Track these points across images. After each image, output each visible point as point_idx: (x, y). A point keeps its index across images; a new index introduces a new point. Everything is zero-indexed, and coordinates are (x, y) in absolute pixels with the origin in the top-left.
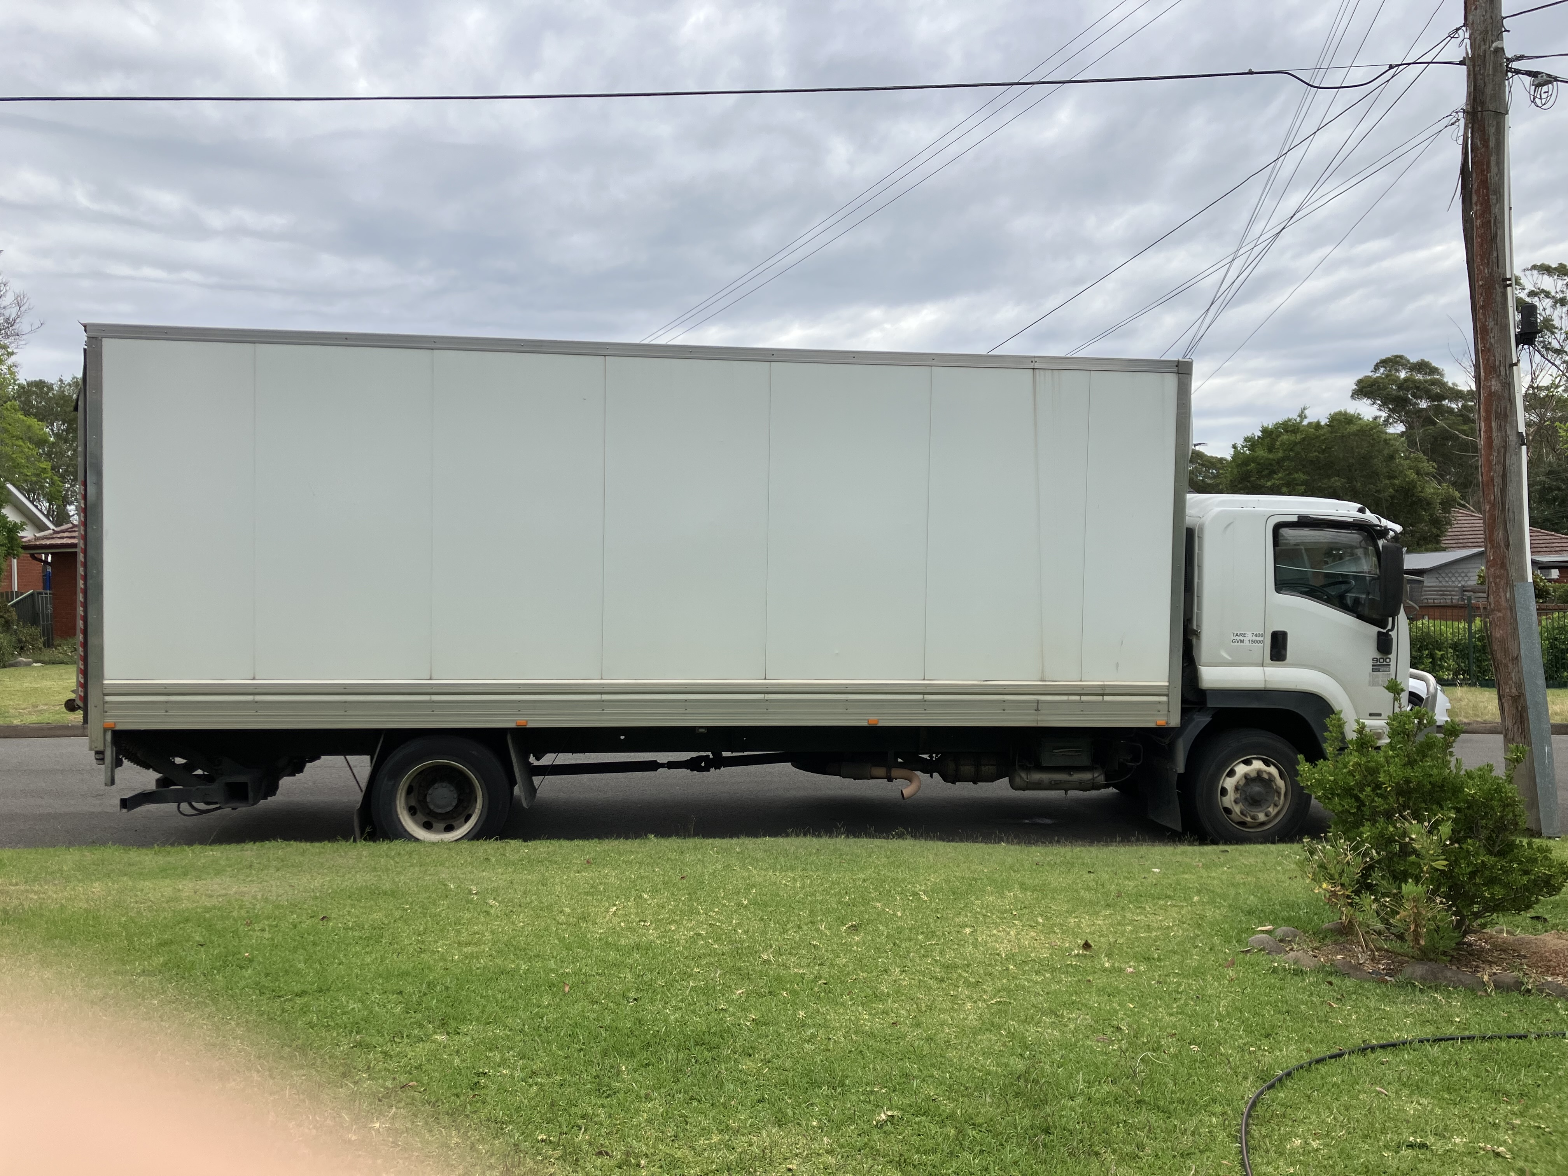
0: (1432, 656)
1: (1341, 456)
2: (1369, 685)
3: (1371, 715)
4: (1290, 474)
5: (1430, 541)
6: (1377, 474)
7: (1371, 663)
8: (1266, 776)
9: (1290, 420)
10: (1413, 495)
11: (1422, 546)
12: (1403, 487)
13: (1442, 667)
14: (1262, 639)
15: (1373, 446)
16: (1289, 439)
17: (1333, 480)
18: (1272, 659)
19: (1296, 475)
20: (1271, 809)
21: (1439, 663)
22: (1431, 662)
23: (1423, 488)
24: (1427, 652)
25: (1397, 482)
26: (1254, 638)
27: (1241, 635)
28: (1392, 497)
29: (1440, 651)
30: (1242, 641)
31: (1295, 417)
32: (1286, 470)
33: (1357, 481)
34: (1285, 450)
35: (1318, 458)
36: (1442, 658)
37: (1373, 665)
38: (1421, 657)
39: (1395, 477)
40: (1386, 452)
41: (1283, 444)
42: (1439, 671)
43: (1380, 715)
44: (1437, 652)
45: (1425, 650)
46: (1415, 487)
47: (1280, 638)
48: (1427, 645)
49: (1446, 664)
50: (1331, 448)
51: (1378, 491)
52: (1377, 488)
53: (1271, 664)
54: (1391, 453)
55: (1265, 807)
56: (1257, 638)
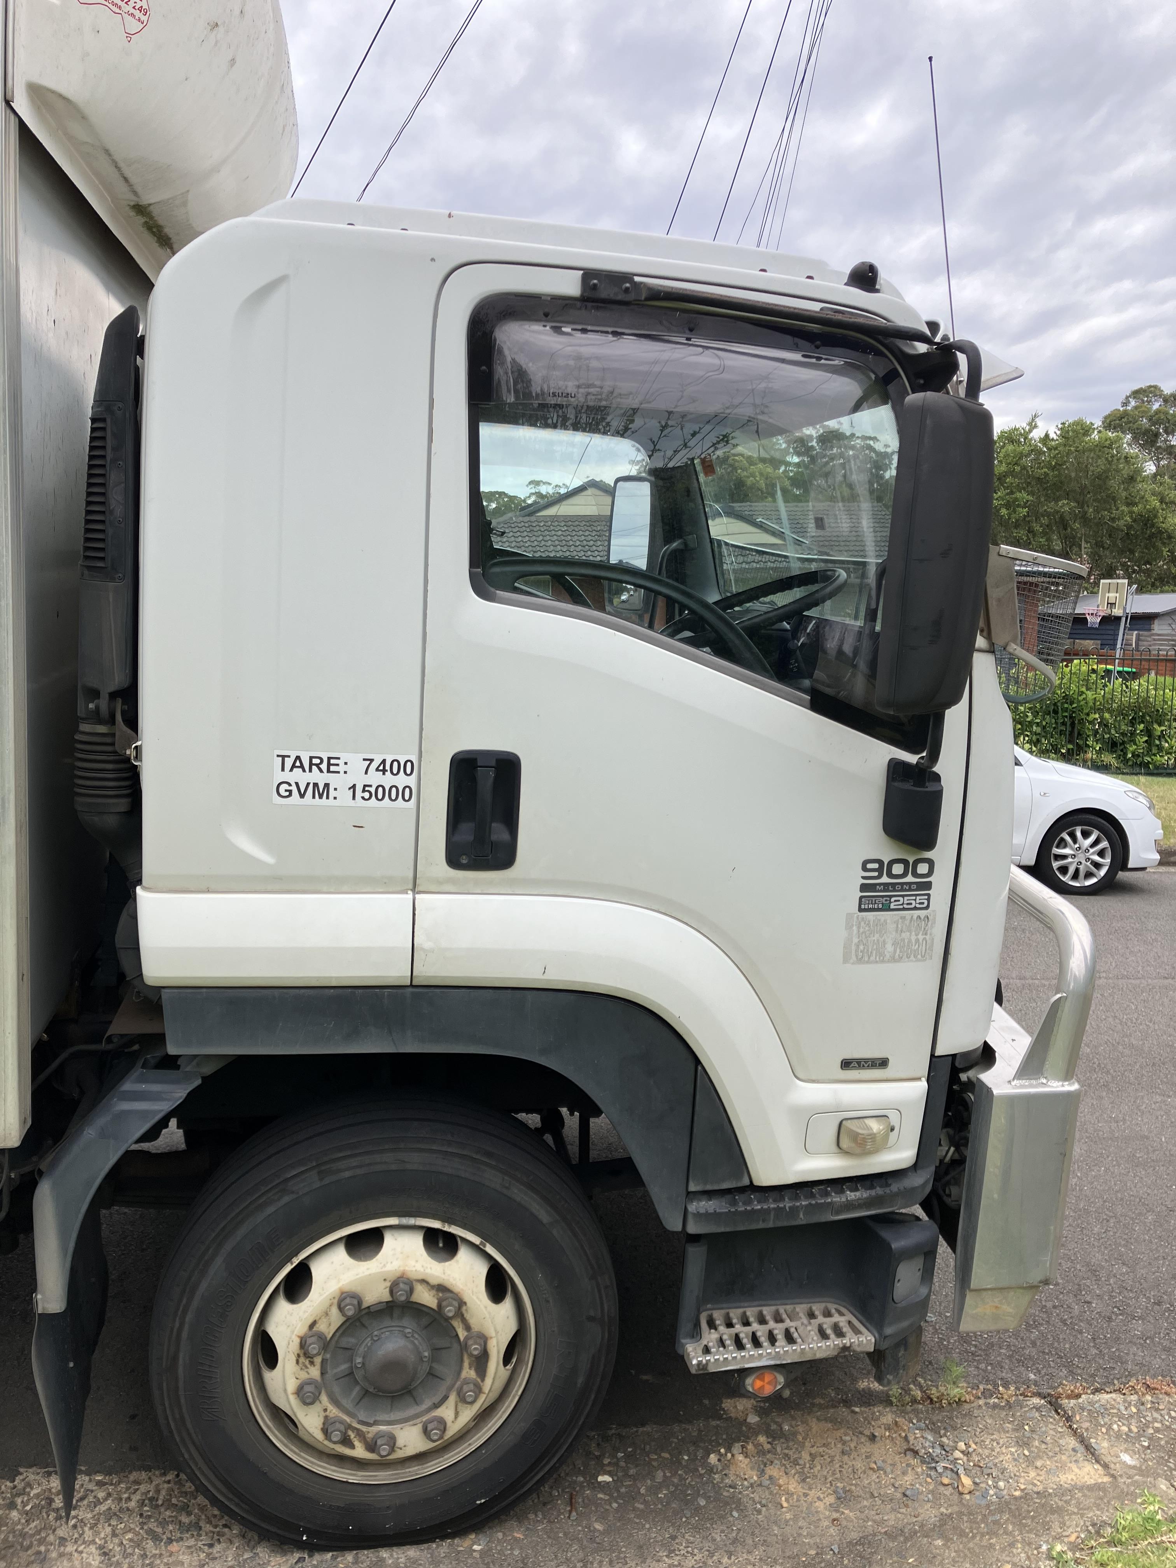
0: (1149, 732)
1: (1073, 475)
2: (846, 960)
3: (846, 1064)
4: (1012, 493)
5: (1168, 582)
6: (1114, 499)
7: (857, 877)
8: (426, 1298)
9: (1016, 429)
10: (1153, 525)
11: (1157, 588)
12: (1141, 516)
13: (1160, 748)
14: (411, 781)
15: (1110, 463)
16: (1015, 450)
17: (1060, 503)
18: (454, 859)
19: (1018, 495)
20: (446, 1412)
21: (1157, 742)
22: (1146, 742)
23: (1165, 518)
24: (1142, 725)
25: (1135, 509)
26: (375, 778)
27: (314, 763)
28: (1130, 527)
29: (1160, 725)
30: (322, 791)
31: (1024, 425)
32: (1007, 488)
33: (1088, 506)
34: (1010, 464)
35: (1046, 474)
36: (1162, 736)
37: (864, 888)
38: (1133, 734)
39: (1136, 504)
40: (1125, 473)
41: (1007, 455)
42: (1155, 755)
43: (883, 1063)
44: (1156, 726)
45: (1140, 723)
46: (1156, 516)
47: (486, 779)
48: (1143, 716)
49: (1167, 745)
50: (1061, 465)
51: (1113, 520)
52: (1112, 516)
53: (449, 881)
54: (1131, 474)
55: (427, 1403)
56: (388, 780)
